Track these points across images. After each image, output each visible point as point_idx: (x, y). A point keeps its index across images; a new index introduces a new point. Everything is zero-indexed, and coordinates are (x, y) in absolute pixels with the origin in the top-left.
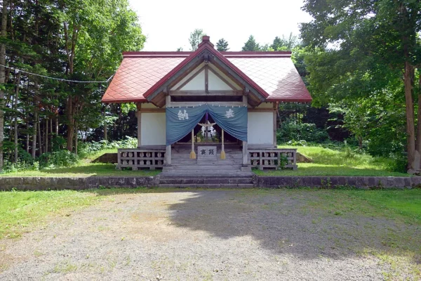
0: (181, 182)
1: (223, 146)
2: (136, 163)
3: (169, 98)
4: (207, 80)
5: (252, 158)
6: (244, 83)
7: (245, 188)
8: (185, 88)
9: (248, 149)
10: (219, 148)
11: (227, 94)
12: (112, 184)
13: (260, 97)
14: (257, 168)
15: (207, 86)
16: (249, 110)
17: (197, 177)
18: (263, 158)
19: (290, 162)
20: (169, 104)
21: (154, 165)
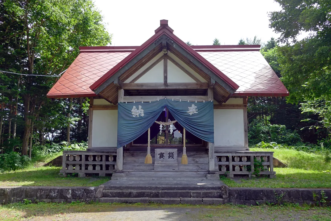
0: (130, 195)
1: (185, 148)
2: (83, 168)
3: (122, 92)
4: (165, 71)
5: (221, 163)
6: (209, 73)
7: (211, 203)
8: (140, 81)
9: (216, 152)
10: (180, 151)
11: (189, 87)
12: (41, 197)
13: (228, 90)
14: (225, 175)
15: (166, 78)
16: (216, 107)
17: (151, 188)
18: (234, 163)
19: (266, 167)
20: (122, 99)
21: (104, 171)
